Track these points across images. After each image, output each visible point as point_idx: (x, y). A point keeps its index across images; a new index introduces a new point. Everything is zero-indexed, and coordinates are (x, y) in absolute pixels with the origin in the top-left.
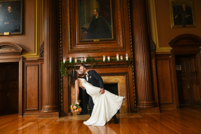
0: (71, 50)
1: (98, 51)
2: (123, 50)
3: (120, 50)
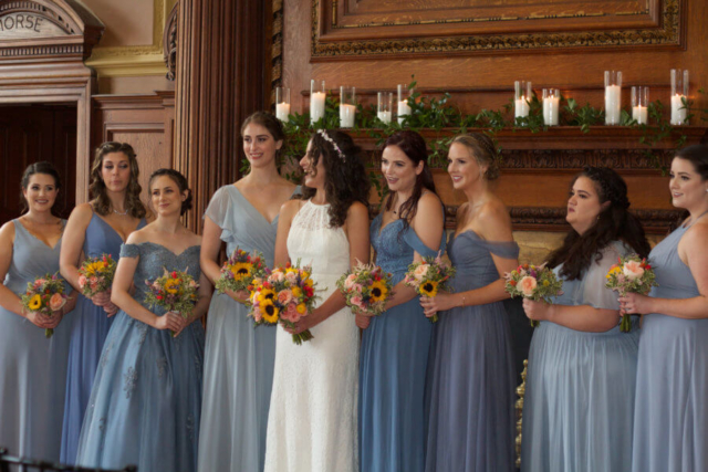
0: (327, 37)
1: (493, 44)
2: (660, 38)
3: (644, 39)
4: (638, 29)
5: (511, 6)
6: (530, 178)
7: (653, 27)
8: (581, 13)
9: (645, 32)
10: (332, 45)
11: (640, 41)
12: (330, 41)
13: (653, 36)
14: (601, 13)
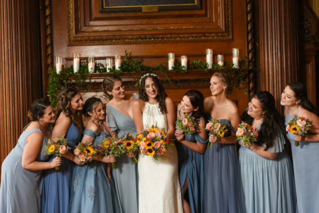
0: (78, 35)
1: (154, 39)
2: (224, 36)
3: (218, 37)
4: (217, 33)
5: (161, 24)
6: (172, 91)
7: (222, 33)
8: (192, 27)
9: (220, 34)
10: (80, 38)
11: (216, 38)
12: (79, 37)
13: (222, 36)
14: (200, 27)
